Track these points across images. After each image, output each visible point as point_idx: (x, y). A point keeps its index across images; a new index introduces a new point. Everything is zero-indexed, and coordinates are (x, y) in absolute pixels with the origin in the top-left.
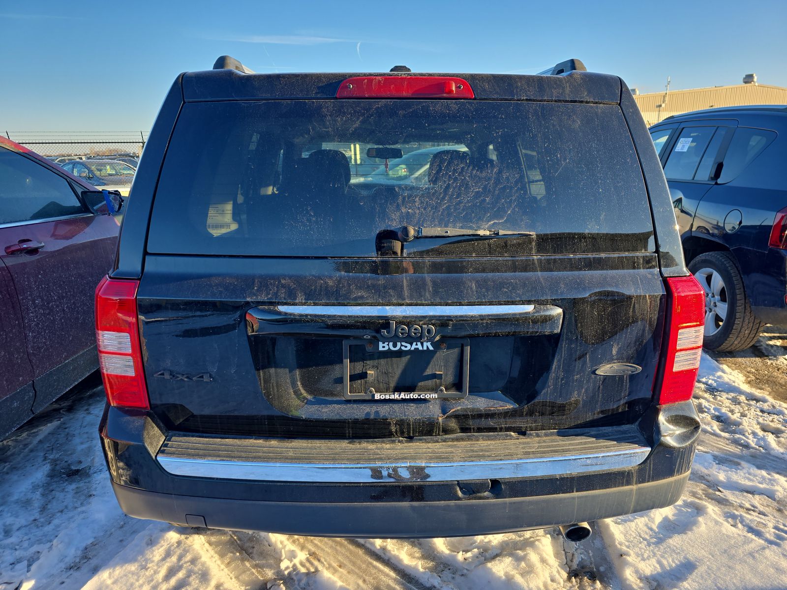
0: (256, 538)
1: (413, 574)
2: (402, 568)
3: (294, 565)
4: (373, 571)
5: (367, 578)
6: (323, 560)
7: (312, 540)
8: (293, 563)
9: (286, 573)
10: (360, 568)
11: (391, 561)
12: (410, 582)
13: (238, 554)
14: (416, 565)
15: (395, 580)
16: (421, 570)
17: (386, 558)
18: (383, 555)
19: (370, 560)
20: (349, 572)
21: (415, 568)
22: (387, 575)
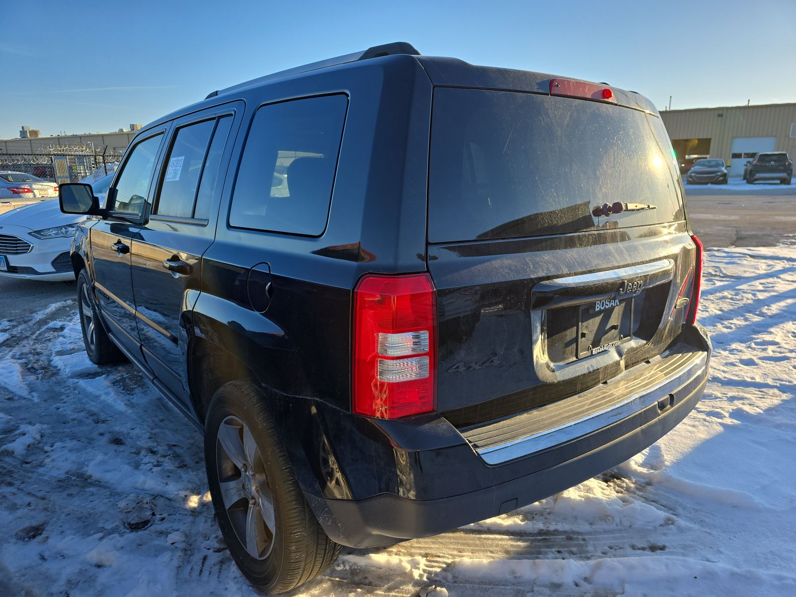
0: (359, 569)
1: (517, 529)
2: (505, 529)
3: (424, 571)
4: (490, 542)
5: (491, 549)
6: (441, 555)
7: (410, 546)
8: (421, 569)
9: (425, 579)
10: (477, 546)
11: (491, 529)
12: (522, 536)
13: (359, 590)
14: (514, 521)
15: (511, 539)
16: (522, 523)
17: (486, 529)
18: (482, 529)
19: (478, 536)
20: (472, 553)
21: (516, 525)
22: (502, 540)
